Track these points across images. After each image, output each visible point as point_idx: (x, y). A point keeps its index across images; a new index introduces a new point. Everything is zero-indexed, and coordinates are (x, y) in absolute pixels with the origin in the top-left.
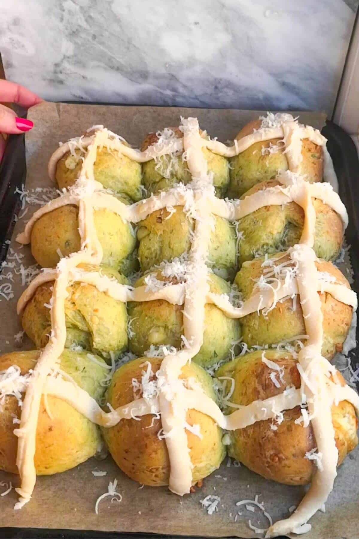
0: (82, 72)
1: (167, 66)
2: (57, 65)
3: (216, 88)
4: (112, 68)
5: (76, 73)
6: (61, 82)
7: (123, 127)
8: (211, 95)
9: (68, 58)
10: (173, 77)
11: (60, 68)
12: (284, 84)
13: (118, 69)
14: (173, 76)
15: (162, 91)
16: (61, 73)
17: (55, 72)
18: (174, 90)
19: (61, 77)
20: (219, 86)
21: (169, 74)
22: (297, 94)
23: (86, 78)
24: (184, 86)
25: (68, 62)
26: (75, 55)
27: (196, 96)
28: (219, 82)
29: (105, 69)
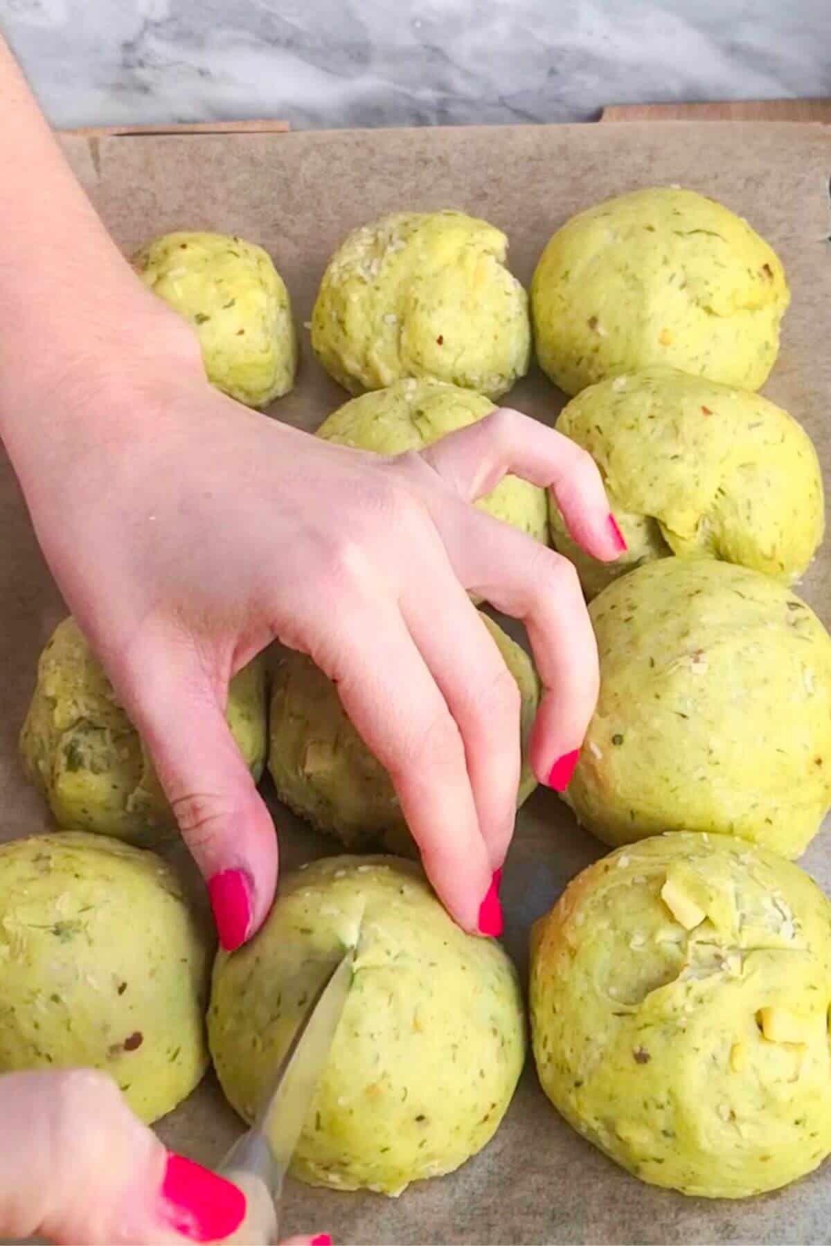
0: (195, 59)
1: (418, 25)
2: (128, 46)
3: (553, 72)
4: (275, 42)
5: (181, 63)
6: (145, 89)
7: (274, 194)
8: (541, 91)
9: (157, 25)
10: (436, 53)
11: (139, 54)
12: (732, 50)
13: (290, 43)
14: (436, 50)
15: (408, 91)
16: (141, 64)
17: (127, 66)
18: (441, 86)
19: (144, 74)
20: (560, 67)
21: (426, 47)
22: (773, 72)
23: (208, 73)
24: (467, 75)
25: (159, 37)
26: (173, 18)
27: (501, 98)
28: (560, 58)
29: (256, 46)
